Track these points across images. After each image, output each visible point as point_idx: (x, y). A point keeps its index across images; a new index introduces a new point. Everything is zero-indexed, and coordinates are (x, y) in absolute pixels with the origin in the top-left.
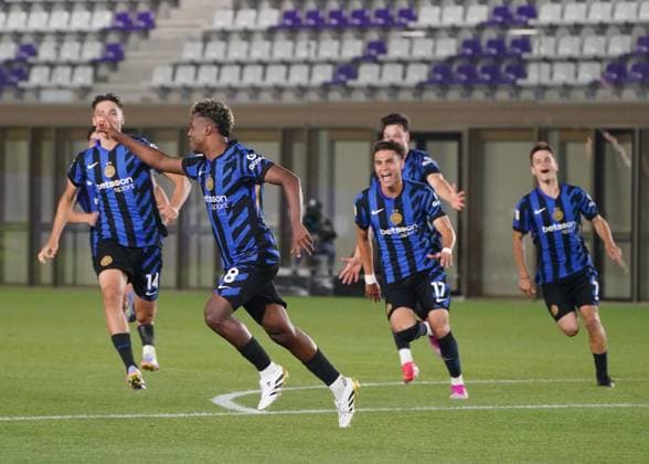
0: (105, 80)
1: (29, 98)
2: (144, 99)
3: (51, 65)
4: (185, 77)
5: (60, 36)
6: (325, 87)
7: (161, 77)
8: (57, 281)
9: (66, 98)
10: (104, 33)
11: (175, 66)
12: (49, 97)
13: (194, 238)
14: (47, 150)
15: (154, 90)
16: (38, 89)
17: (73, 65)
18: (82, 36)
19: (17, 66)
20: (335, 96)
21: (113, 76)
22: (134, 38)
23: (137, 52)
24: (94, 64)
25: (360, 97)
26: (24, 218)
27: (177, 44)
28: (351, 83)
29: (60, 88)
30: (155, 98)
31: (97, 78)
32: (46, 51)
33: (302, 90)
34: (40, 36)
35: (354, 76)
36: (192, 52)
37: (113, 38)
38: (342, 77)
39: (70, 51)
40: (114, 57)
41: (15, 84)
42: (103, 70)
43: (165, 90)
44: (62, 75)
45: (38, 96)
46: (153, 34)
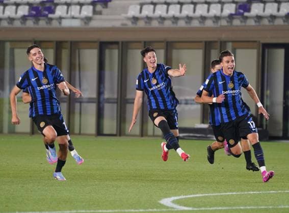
0: (100, 13)
1: (55, 24)
2: (123, 25)
3: (68, 5)
4: (147, 11)
6: (231, 17)
7: (133, 11)
9: (76, 23)
11: (142, 5)
12: (66, 23)
14: (65, 54)
15: (128, 19)
16: (61, 18)
17: (81, 5)
19: (48, 5)
20: (237, 22)
21: (105, 11)
24: (93, 4)
25: (251, 23)
28: (246, 14)
29: (73, 18)
30: (129, 24)
31: (95, 12)
33: (217, 18)
35: (249, 10)
38: (241, 11)
41: (46, 16)
42: (99, 7)
43: (135, 19)
44: (75, 10)
45: (60, 23)
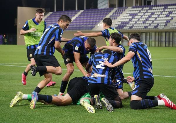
1: (158, 29)
3: (160, 26)
4: (173, 27)
5: (161, 23)
7: (171, 27)
8: (161, 46)
9: (162, 29)
10: (165, 23)
11: (172, 26)
12: (160, 29)
13: (174, 42)
14: (160, 34)
16: (159, 28)
17: (162, 26)
18: (163, 23)
19: (157, 26)
22: (168, 23)
23: (168, 24)
24: (164, 26)
26: (154, 40)
27: (172, 23)
30: (170, 29)
31: (165, 27)
32: (160, 25)
34: (159, 23)
36: (174, 24)
37: (166, 23)
39: (162, 24)
40: (166, 25)
42: (165, 26)
43: (171, 28)
44: (161, 27)
46: (170, 23)
